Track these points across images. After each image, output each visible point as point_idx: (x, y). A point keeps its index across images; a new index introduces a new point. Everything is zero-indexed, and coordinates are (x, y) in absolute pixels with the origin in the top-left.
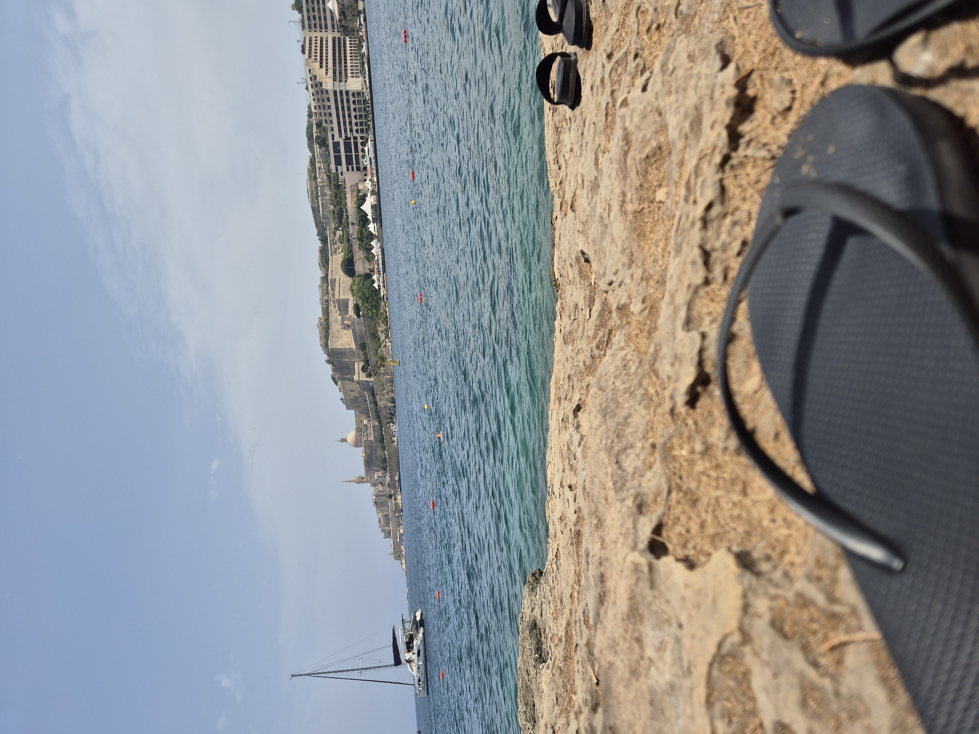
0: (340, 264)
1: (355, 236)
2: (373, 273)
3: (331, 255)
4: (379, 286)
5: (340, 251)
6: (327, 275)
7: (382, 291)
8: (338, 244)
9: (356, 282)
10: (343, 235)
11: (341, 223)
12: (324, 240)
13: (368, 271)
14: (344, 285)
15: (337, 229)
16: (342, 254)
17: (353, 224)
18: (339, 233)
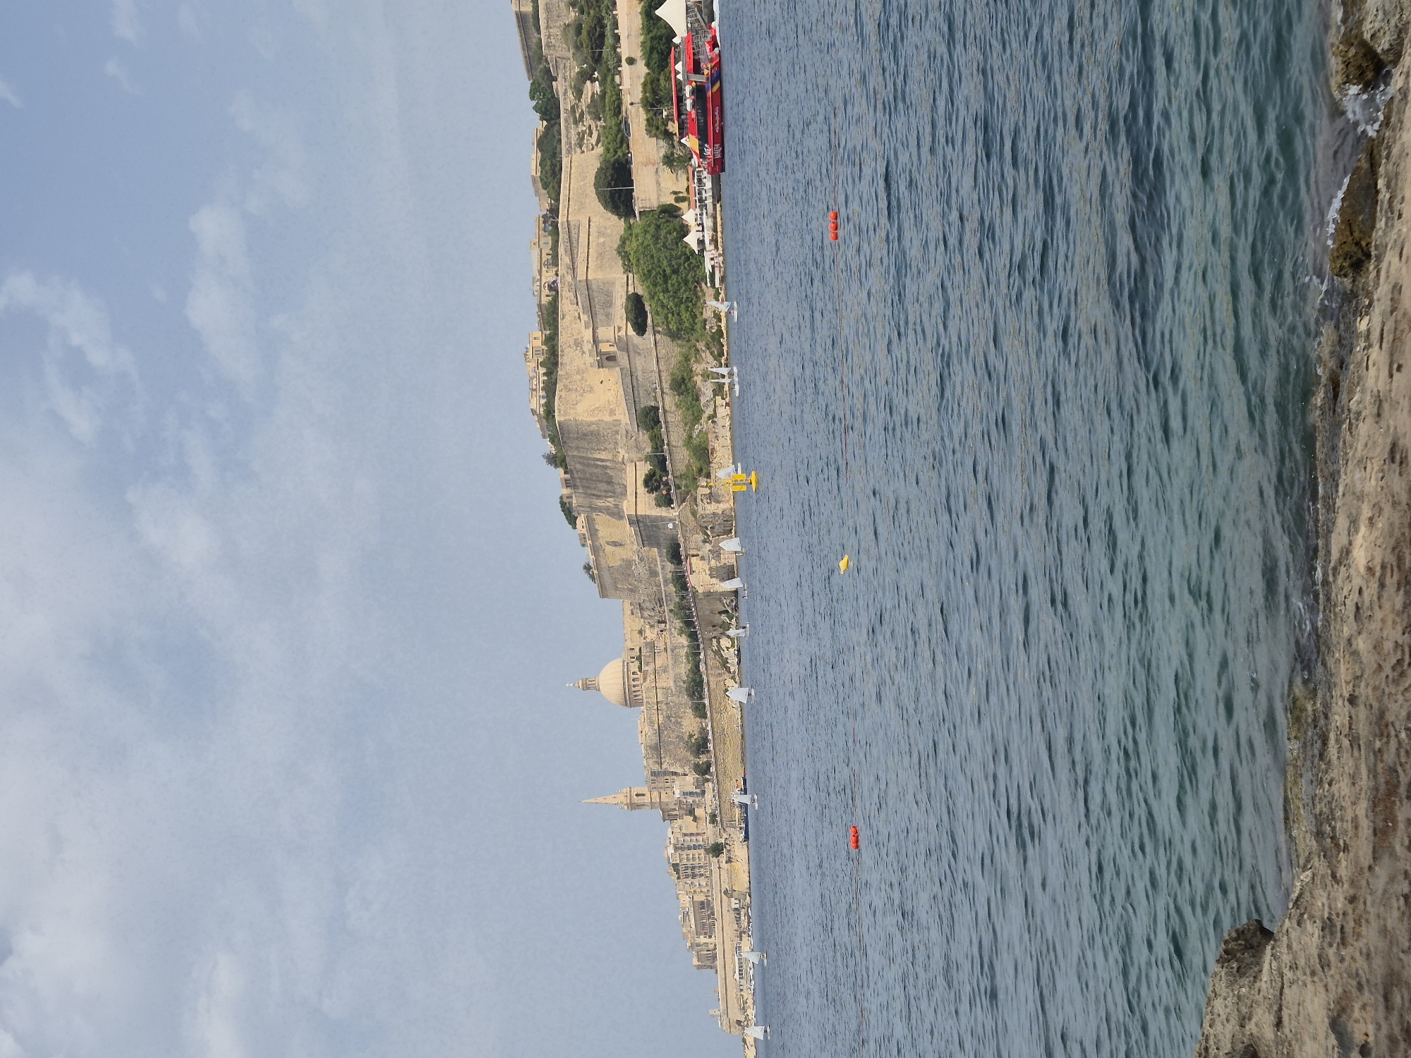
0: (591, 179)
1: (638, 94)
2: (683, 205)
3: (569, 152)
4: (701, 242)
5: (593, 140)
6: (554, 211)
7: (707, 255)
8: (588, 120)
9: (636, 231)
10: (604, 93)
11: (597, 59)
12: (549, 110)
13: (670, 200)
14: (602, 240)
15: (586, 76)
16: (600, 150)
17: (631, 61)
18: (592, 88)
